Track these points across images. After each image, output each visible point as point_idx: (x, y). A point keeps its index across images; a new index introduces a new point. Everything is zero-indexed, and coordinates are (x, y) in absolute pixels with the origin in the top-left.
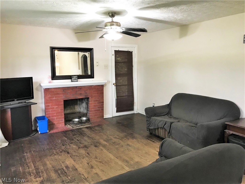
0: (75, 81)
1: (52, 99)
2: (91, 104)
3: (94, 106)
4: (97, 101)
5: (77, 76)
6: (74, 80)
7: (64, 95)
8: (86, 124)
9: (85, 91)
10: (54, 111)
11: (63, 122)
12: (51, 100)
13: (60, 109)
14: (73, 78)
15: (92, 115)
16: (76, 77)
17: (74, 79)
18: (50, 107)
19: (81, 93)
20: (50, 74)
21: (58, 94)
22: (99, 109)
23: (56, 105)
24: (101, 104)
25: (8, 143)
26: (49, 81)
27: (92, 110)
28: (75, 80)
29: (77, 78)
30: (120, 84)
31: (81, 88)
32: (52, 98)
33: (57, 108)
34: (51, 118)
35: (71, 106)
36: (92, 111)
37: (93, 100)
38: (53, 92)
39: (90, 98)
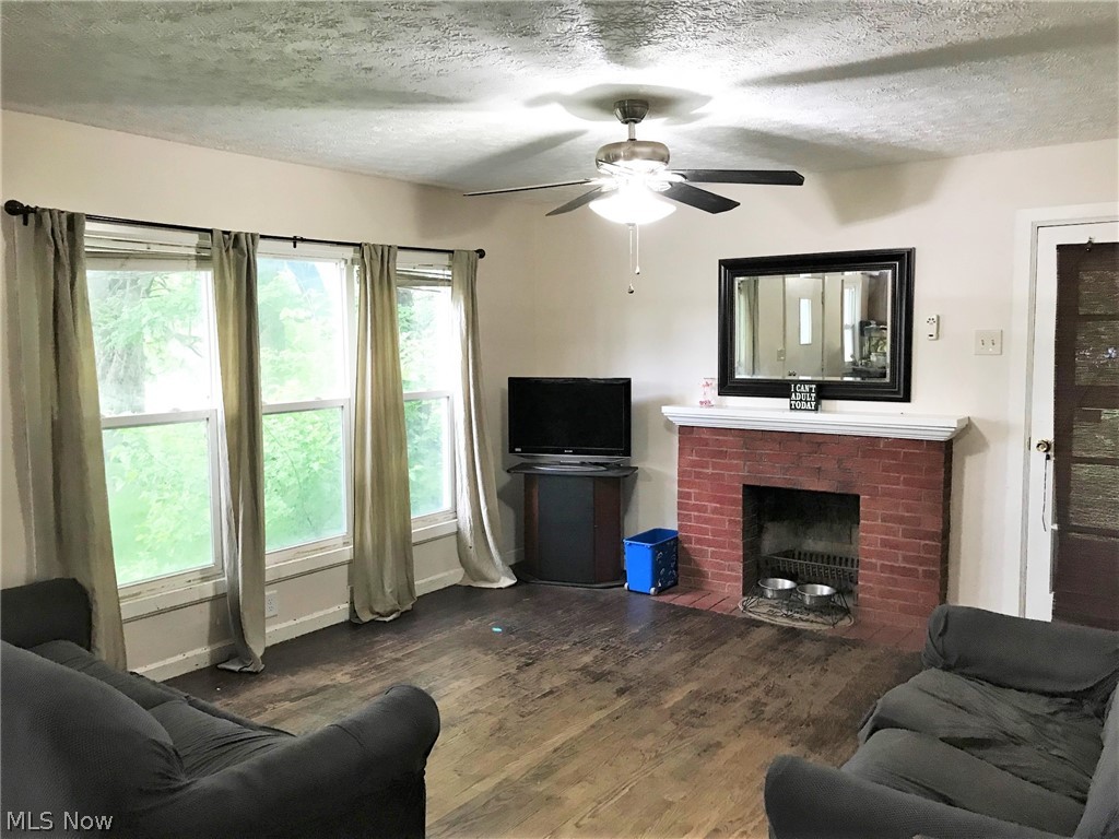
0: (804, 406)
1: (701, 470)
2: (870, 530)
3: (885, 543)
4: (901, 520)
5: (814, 386)
6: (801, 400)
7: (748, 463)
8: (811, 617)
9: (839, 461)
10: (707, 521)
11: (736, 579)
12: (698, 475)
13: (729, 521)
14: (796, 391)
15: (871, 588)
16: (811, 389)
17: (799, 397)
18: (693, 502)
19: (819, 468)
20: (713, 371)
21: (722, 454)
22: (910, 569)
23: (715, 499)
24: (923, 542)
25: (513, 582)
26: (703, 400)
27: (874, 560)
28: (807, 402)
29: (813, 395)
30: (1085, 455)
31: (819, 444)
32: (703, 467)
33: (715, 511)
34: (693, 546)
35: (836, 527)
36: (872, 567)
37: (879, 512)
38: (707, 445)
39: (862, 497)
